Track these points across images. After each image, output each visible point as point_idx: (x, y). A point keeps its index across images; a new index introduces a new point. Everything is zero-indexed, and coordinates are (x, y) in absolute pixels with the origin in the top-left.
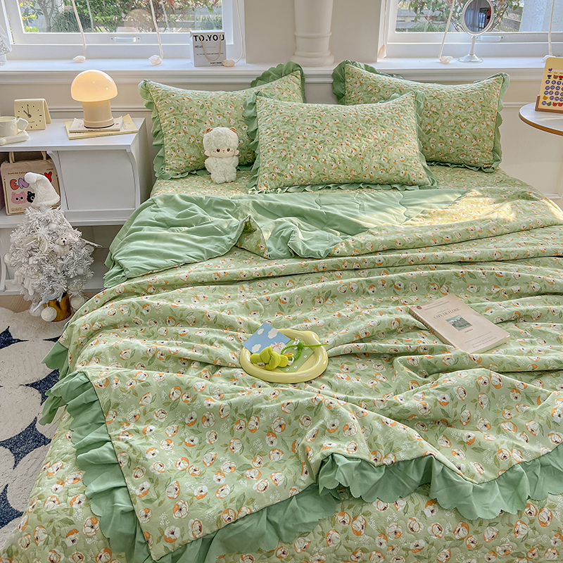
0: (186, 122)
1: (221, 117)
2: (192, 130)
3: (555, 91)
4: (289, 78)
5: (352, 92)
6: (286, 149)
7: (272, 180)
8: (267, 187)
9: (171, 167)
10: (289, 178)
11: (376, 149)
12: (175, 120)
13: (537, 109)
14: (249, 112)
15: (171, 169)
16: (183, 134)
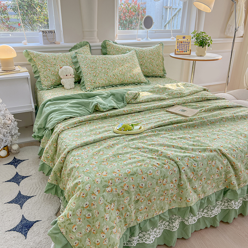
0: (49, 66)
1: (63, 63)
2: (52, 69)
3: (180, 47)
4: (85, 47)
5: (110, 52)
6: (95, 72)
7: (91, 85)
8: (90, 88)
9: (45, 85)
10: (98, 84)
11: (128, 70)
12: (44, 65)
13: (176, 54)
14: (75, 60)
15: (45, 86)
16: (48, 71)
